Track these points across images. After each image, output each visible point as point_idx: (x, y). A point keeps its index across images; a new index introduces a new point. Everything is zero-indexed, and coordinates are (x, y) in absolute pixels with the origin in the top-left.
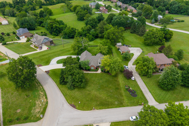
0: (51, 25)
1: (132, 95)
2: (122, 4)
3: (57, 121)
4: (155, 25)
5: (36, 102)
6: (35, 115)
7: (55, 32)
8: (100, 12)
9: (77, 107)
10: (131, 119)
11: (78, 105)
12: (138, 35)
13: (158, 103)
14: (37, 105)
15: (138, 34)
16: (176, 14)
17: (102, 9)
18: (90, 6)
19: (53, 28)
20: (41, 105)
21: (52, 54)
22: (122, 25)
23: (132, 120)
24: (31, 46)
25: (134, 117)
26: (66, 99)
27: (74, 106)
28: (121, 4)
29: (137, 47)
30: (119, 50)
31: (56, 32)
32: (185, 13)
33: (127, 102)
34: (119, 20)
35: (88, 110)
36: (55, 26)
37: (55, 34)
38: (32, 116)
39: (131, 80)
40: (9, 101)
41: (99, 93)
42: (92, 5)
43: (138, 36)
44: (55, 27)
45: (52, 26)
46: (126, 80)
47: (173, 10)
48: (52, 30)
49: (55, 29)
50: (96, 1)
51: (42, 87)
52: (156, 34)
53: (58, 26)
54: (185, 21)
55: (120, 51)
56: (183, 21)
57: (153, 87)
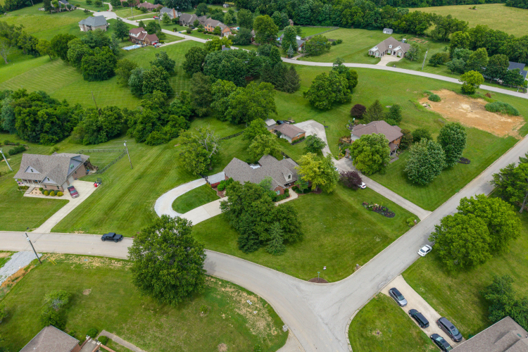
0: (29, 115)
1: (385, 215)
2: (176, 12)
3: (320, 320)
4: (298, 59)
5: (240, 312)
6: (268, 335)
7: (46, 132)
8: (139, 46)
9: (326, 278)
10: (423, 254)
11: (326, 275)
12: (284, 91)
13: (430, 212)
14: (249, 316)
15: (282, 89)
16: (309, 25)
17: (138, 35)
18: (82, 30)
19: (38, 121)
20: (255, 312)
21: (132, 197)
22: (239, 74)
23: (425, 253)
24: (27, 194)
25: (425, 249)
26: (293, 275)
27: (321, 281)
28: (174, 14)
29: (307, 120)
30: (281, 137)
31: (53, 130)
32: (328, 22)
33: (390, 230)
34: (229, 64)
35: (350, 275)
36: (47, 114)
37: (53, 139)
38: (264, 340)
39: (359, 189)
40: (172, 344)
41: (335, 236)
42: (90, 27)
43: (286, 94)
44: (46, 117)
45: (35, 114)
46: (354, 193)
47: (302, 18)
48: (37, 129)
49: (47, 124)
50: (91, 11)
51: (212, 277)
52: (337, 84)
53: (50, 110)
54: (343, 41)
55: (284, 137)
56: (340, 42)
57: (402, 188)
